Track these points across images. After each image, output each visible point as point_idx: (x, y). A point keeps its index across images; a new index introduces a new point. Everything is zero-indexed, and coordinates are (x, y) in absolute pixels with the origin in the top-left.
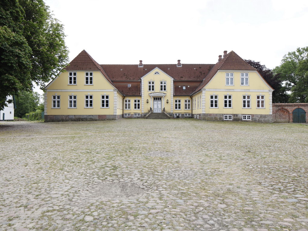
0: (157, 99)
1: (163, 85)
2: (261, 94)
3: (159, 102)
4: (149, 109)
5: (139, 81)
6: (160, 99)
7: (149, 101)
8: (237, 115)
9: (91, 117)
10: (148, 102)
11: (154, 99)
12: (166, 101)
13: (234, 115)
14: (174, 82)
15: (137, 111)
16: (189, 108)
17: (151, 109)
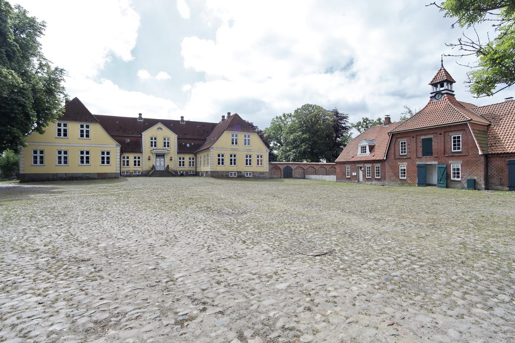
0: (160, 156)
1: (166, 141)
2: (260, 154)
3: (162, 159)
4: (151, 166)
5: (140, 135)
6: (163, 156)
7: (151, 158)
8: (241, 172)
9: (88, 175)
10: (149, 159)
11: (157, 156)
12: (169, 158)
13: (238, 172)
14: (178, 139)
15: (137, 168)
16: (193, 165)
17: (153, 166)
